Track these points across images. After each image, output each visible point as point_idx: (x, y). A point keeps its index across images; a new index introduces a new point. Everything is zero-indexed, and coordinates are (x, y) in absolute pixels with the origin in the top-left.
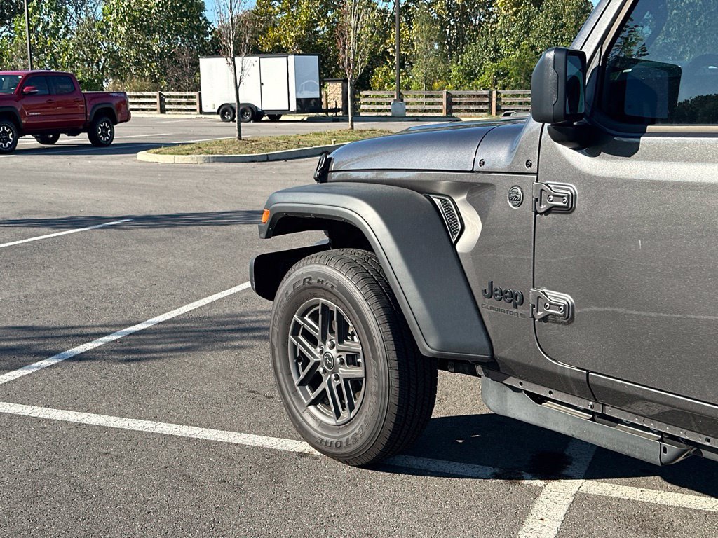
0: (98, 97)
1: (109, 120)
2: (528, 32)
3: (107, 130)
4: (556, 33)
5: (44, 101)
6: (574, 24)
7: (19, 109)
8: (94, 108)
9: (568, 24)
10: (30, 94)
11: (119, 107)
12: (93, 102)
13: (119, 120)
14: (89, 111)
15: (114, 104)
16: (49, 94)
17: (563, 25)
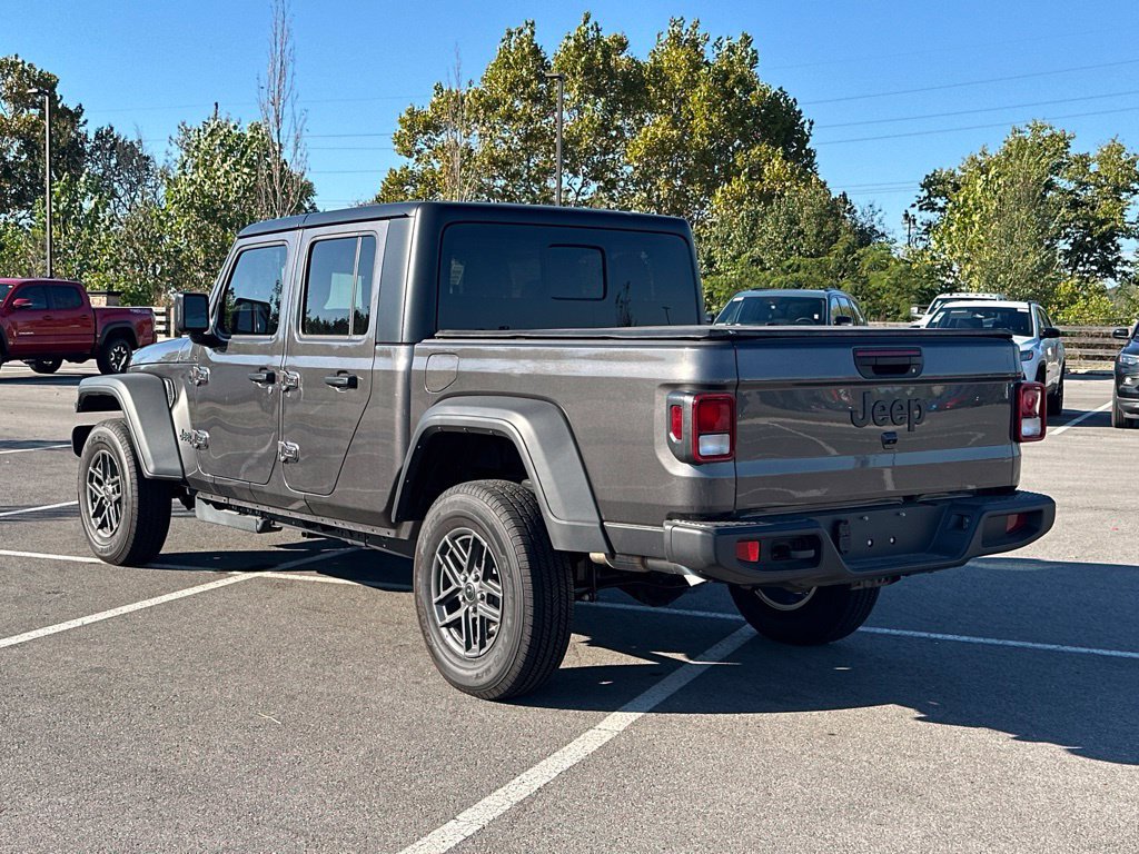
0: (113, 314)
1: (127, 344)
2: (752, 240)
3: (122, 356)
4: (791, 242)
5: (39, 318)
6: (815, 232)
7: (6, 328)
8: (106, 328)
9: (806, 231)
10: (21, 308)
11: (141, 328)
12: (106, 320)
13: (140, 344)
14: (99, 330)
15: (135, 323)
16: (48, 309)
17: (800, 232)
